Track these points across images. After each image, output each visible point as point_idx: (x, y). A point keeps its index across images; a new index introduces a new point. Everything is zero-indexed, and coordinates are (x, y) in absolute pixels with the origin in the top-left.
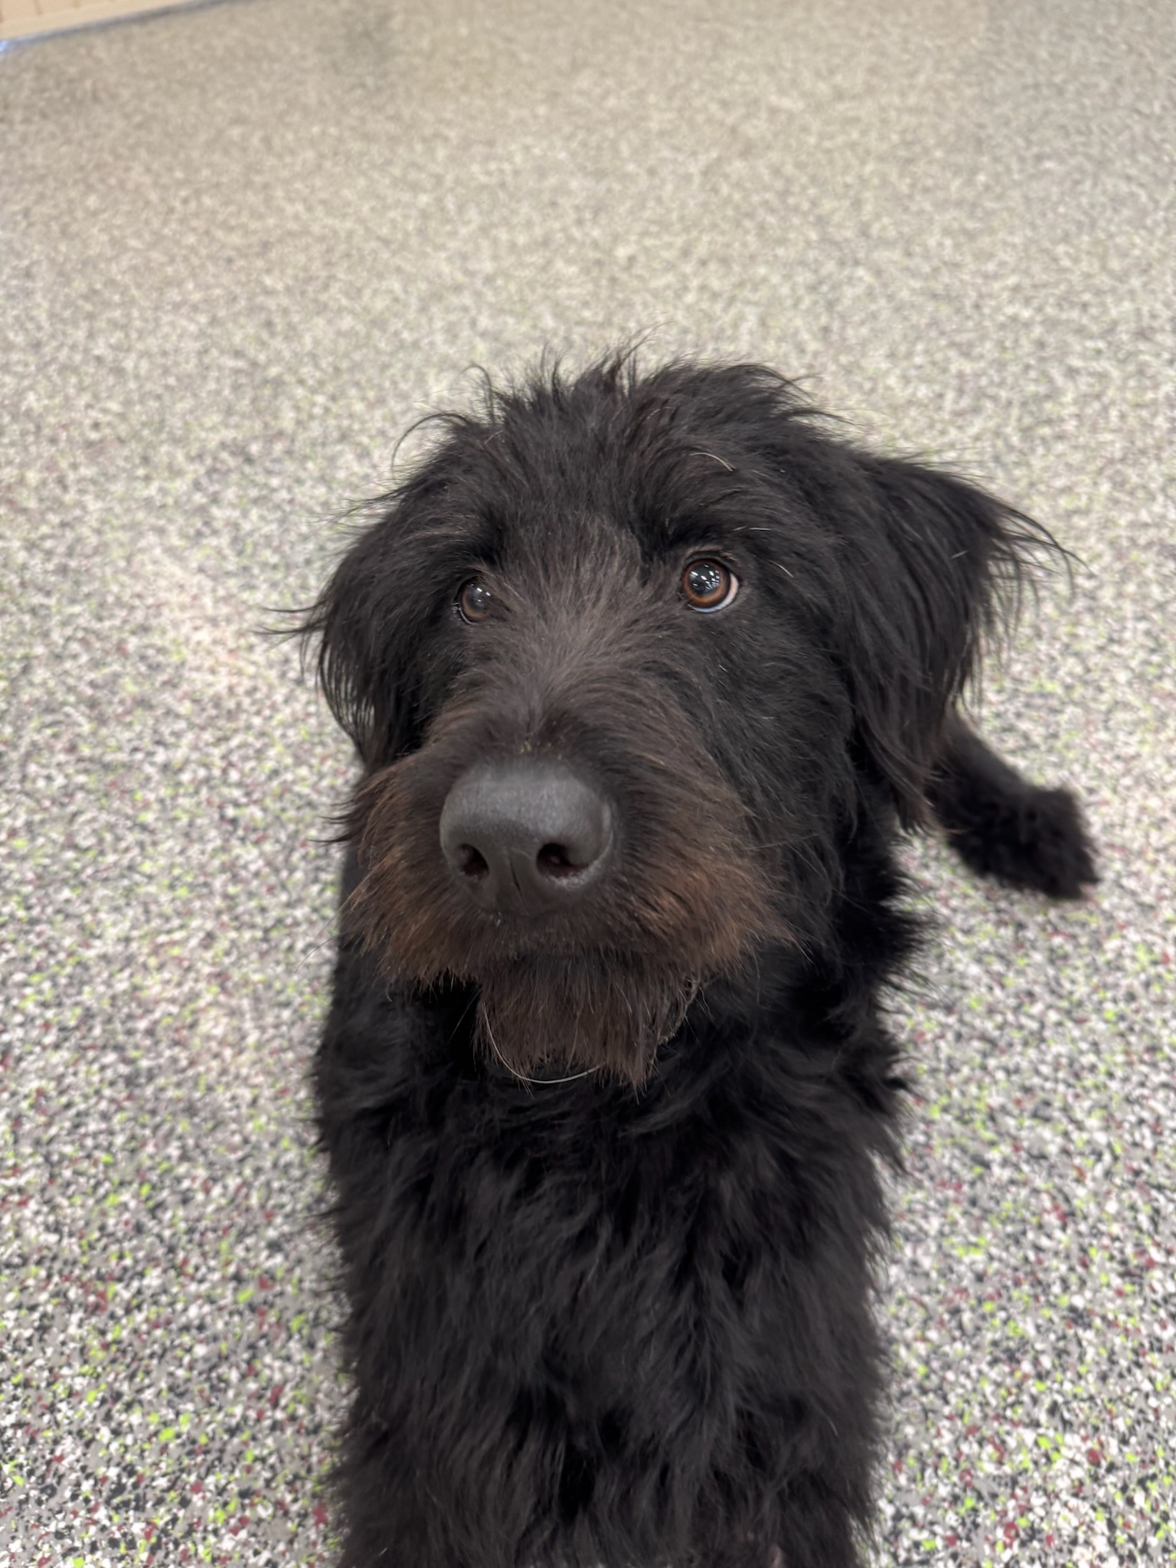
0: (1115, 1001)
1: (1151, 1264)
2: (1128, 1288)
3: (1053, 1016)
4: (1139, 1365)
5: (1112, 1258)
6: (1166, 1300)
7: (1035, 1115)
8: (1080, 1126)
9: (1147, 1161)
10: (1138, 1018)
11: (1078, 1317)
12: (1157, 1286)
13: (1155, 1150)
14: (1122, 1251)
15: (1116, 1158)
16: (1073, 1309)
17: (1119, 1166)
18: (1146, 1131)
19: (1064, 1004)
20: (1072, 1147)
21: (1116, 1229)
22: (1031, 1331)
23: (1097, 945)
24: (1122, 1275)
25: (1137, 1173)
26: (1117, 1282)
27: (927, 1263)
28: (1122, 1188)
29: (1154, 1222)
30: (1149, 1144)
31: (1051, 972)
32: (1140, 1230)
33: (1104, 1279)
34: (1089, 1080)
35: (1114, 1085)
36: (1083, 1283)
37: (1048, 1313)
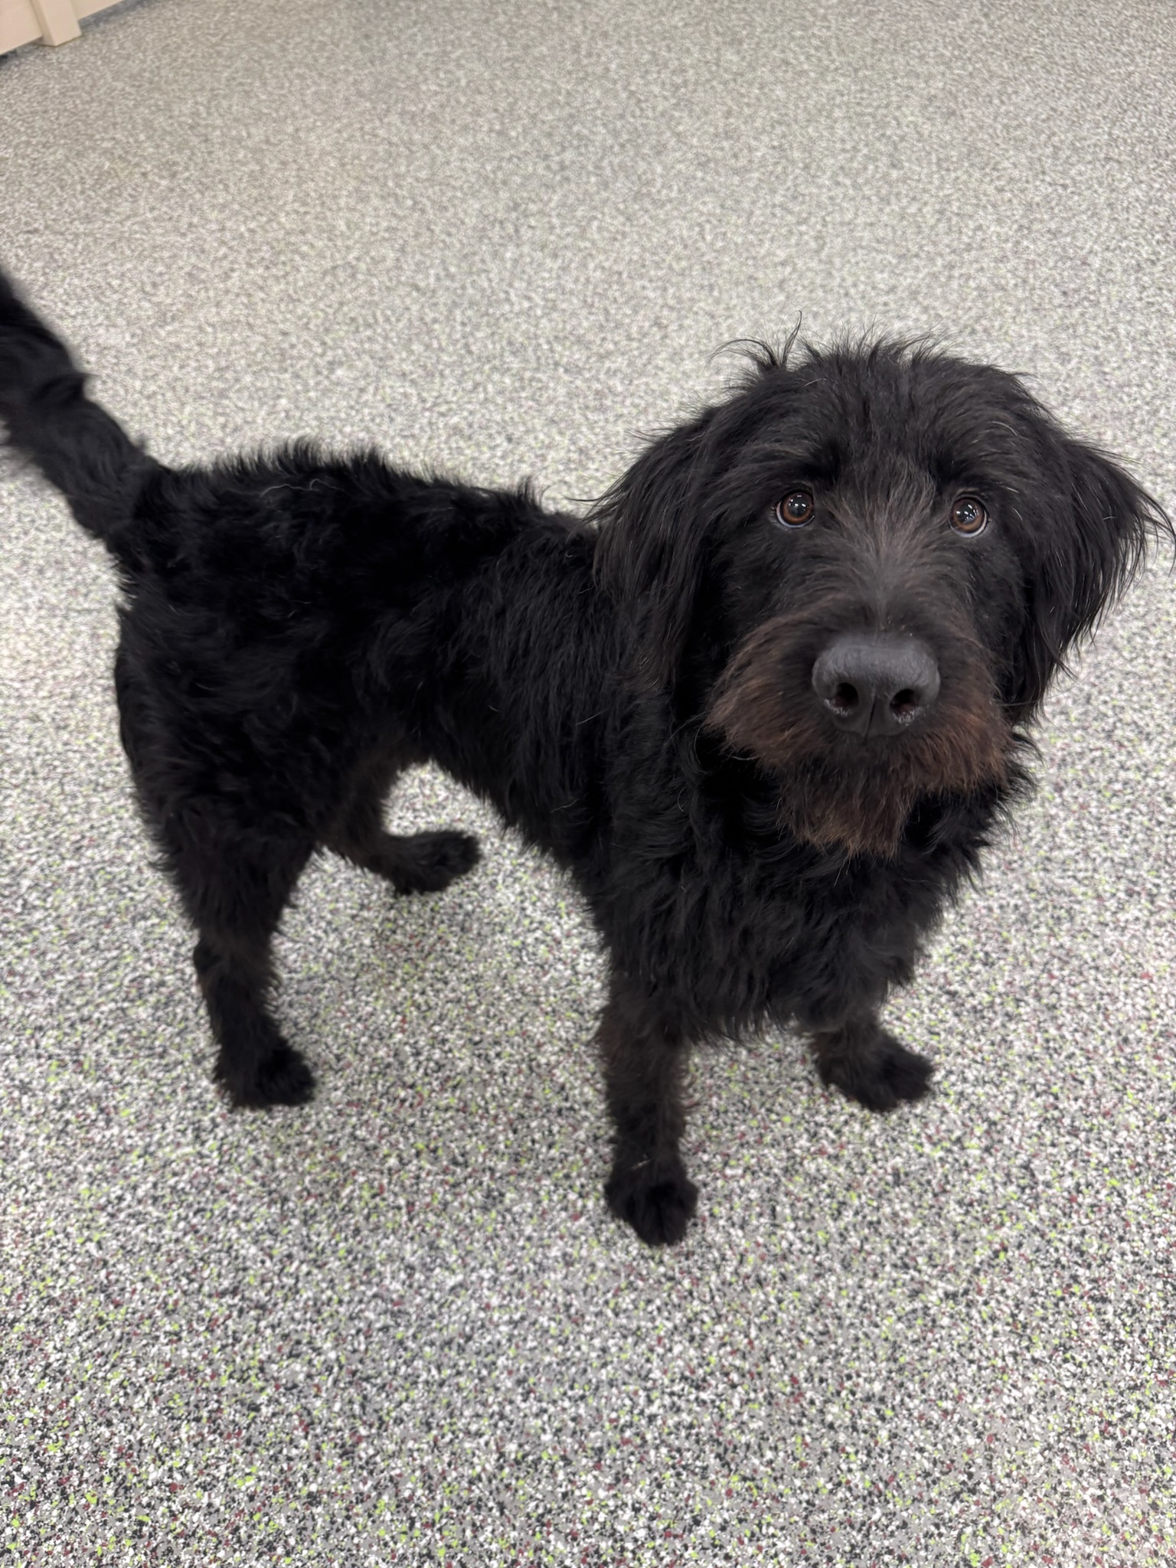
0: (346, 1239)
1: (360, 1439)
2: (345, 1463)
3: (305, 1268)
4: (348, 1518)
5: (336, 1445)
6: (367, 1463)
7: (290, 1356)
8: (318, 1351)
9: (361, 1361)
10: (361, 1247)
11: (313, 1499)
12: (363, 1455)
13: (367, 1350)
14: (342, 1438)
15: (341, 1367)
16: (310, 1495)
17: (344, 1372)
18: (362, 1338)
19: (312, 1255)
20: (314, 1371)
21: (339, 1423)
22: (283, 1522)
23: (336, 1196)
24: (341, 1457)
25: (354, 1373)
26: (337, 1462)
27: (217, 1502)
28: (344, 1389)
29: (363, 1407)
30: (363, 1347)
31: (304, 1232)
32: (354, 1416)
33: (330, 1464)
34: (326, 1311)
35: (342, 1310)
36: (317, 1471)
37: (294, 1505)
